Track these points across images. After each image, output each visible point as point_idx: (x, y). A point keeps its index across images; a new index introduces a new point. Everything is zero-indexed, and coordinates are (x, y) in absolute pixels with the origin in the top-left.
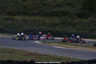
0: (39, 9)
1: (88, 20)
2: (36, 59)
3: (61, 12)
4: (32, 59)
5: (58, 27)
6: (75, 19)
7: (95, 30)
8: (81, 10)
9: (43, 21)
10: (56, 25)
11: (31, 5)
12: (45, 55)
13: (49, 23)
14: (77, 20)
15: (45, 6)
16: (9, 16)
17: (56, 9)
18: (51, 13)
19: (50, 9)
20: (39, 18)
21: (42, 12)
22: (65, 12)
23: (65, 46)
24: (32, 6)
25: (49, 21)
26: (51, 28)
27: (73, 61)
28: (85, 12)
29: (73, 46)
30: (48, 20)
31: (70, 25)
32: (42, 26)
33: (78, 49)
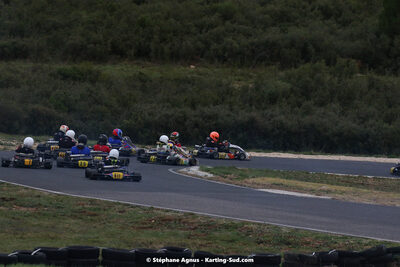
0: (201, 32)
2: (190, 242)
3: (292, 44)
4: (175, 242)
5: (281, 107)
6: (352, 73)
8: (378, 34)
9: (221, 86)
10: (273, 99)
11: (167, 18)
12: (227, 227)
13: (245, 89)
14: (361, 79)
15: (228, 23)
16: (76, 65)
17: (273, 34)
18: (253, 51)
19: (248, 35)
20: (201, 70)
21: (214, 46)
22: (310, 47)
23: (310, 185)
24: (172, 20)
25: (243, 83)
26: (254, 114)
27: (344, 249)
28: (391, 44)
29: (344, 189)
30: (239, 81)
31: (332, 101)
32: (216, 103)
33: (367, 197)
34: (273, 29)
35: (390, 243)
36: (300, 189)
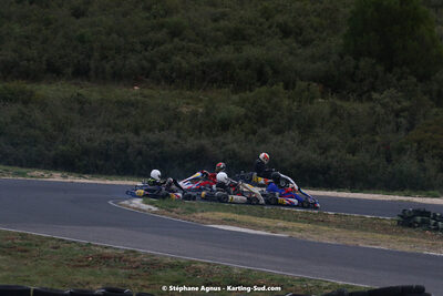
0: (146, 50)
1: (372, 104)
2: (131, 282)
3: (247, 65)
4: (114, 282)
5: (234, 135)
6: (313, 98)
7: (403, 149)
8: (341, 56)
9: (167, 110)
10: (225, 126)
11: (109, 34)
12: (172, 266)
13: (195, 114)
14: (322, 105)
15: (176, 40)
16: (6, 84)
17: (226, 53)
18: (204, 72)
19: (199, 54)
20: (146, 92)
21: (161, 65)
22: (268, 69)
23: (265, 221)
24: (114, 36)
25: (192, 107)
26: (205, 142)
27: (301, 293)
28: (357, 67)
29: (302, 226)
30: (188, 104)
31: (290, 129)
32: (162, 129)
33: (327, 236)
34: (226, 48)
35: (352, 287)
36: (253, 226)
